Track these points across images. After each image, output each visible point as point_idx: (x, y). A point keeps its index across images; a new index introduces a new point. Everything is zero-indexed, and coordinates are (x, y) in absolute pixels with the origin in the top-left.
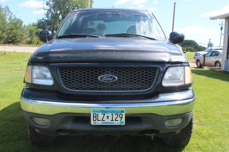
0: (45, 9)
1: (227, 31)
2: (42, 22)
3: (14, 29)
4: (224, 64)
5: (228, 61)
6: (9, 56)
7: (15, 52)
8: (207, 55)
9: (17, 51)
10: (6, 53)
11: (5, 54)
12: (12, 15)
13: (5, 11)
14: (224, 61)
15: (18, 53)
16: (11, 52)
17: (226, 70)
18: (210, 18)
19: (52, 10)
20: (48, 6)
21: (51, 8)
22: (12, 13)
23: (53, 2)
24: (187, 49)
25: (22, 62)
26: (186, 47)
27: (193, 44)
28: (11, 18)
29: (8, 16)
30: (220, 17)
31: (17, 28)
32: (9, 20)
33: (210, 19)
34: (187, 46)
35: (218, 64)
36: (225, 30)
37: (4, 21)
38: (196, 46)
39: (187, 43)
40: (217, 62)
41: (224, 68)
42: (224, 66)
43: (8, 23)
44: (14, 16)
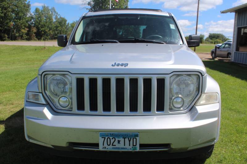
0: (87, 9)
1: (236, 24)
3: (59, 27)
4: (234, 56)
5: (237, 53)
6: (48, 50)
7: (54, 46)
8: (220, 47)
11: (45, 48)
13: (52, 12)
14: (234, 53)
15: (57, 47)
17: (235, 62)
18: (221, 11)
20: (90, 6)
21: (92, 7)
22: (57, 13)
23: (93, 2)
27: (221, 37)
28: (57, 17)
29: (54, 15)
30: (231, 11)
31: (62, 26)
32: (56, 19)
33: (221, 13)
34: (215, 39)
35: (230, 56)
36: (235, 23)
37: (50, 20)
38: (224, 38)
39: (215, 36)
40: (229, 54)
41: (233, 60)
42: (233, 57)
43: (55, 22)
44: (60, 16)
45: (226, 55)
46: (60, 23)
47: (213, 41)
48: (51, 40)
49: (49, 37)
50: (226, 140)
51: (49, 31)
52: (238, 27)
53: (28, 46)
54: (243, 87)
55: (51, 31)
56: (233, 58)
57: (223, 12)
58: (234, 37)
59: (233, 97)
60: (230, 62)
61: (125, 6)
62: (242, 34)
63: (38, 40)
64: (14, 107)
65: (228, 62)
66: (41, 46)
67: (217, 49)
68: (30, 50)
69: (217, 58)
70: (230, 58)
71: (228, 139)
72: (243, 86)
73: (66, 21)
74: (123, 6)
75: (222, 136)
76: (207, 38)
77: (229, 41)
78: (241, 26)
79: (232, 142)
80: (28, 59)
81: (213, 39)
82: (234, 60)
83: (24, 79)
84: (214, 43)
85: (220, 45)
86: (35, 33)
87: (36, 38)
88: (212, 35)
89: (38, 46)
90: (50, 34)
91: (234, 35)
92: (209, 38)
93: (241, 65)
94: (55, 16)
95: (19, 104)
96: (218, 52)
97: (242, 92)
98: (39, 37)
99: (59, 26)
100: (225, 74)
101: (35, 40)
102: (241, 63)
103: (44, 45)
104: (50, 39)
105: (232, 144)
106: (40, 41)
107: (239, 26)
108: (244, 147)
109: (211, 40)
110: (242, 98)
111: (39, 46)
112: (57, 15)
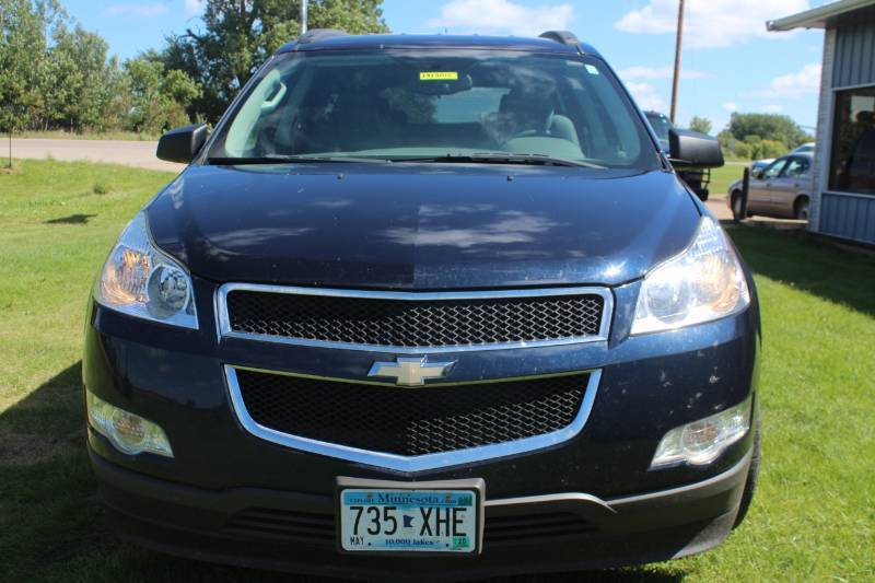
1: (829, 78)
2: (188, 47)
4: (818, 209)
5: (830, 195)
6: (25, 175)
7: (51, 160)
8: (769, 173)
10: (14, 164)
11: (9, 167)
12: (66, 17)
13: (40, 6)
14: (819, 195)
15: (62, 164)
16: (36, 162)
17: (823, 232)
18: (768, 23)
22: (64, 12)
24: (755, 147)
25: (63, 199)
26: (756, 141)
27: (781, 130)
28: (63, 31)
29: (50, 22)
30: (806, 21)
32: (57, 38)
34: (757, 137)
35: (805, 209)
36: (824, 74)
38: (794, 136)
39: (756, 126)
40: (801, 200)
41: (818, 224)
42: (818, 214)
43: (51, 49)
44: (76, 23)
45: (791, 206)
46: (79, 56)
48: (33, 132)
49: (27, 118)
51: (27, 89)
52: (839, 89)
54: (831, 331)
55: (35, 92)
56: (817, 219)
57: (775, 27)
58: (818, 131)
62: (854, 117)
67: (752, 180)
69: (753, 217)
70: (805, 217)
72: (831, 326)
73: (101, 49)
76: (724, 134)
78: (849, 84)
81: (748, 138)
82: (820, 227)
84: (750, 154)
92: (731, 135)
93: (844, 247)
94: (53, 25)
96: (757, 192)
99: (75, 67)
102: (848, 237)
103: (6, 155)
104: (30, 128)
107: (840, 85)
109: (739, 144)
112: (65, 22)
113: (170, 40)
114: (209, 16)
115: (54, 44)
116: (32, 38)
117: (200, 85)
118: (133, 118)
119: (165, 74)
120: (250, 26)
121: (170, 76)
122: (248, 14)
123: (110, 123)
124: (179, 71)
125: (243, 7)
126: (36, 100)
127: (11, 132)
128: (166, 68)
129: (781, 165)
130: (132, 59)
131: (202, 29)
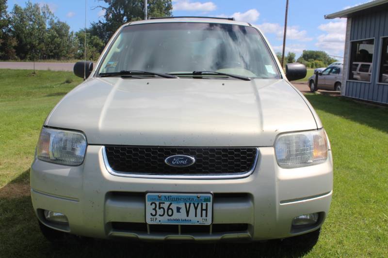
0: (104, 8)
1: (349, 37)
2: (99, 27)
3: (56, 37)
4: (345, 87)
5: (350, 82)
6: (40, 76)
7: (49, 70)
8: (324, 73)
9: (52, 69)
10: (36, 72)
11: (34, 73)
12: (54, 17)
13: (44, 13)
14: (345, 82)
15: (54, 72)
16: (44, 71)
17: (347, 96)
18: (325, 16)
19: (113, 9)
20: (108, 4)
21: (112, 6)
22: (53, 15)
25: (55, 85)
26: (312, 61)
27: (322, 57)
28: (53, 22)
29: (48, 18)
30: (340, 15)
31: (61, 36)
32: (51, 24)
33: (326, 18)
34: (313, 59)
35: (339, 87)
36: (347, 35)
37: (41, 25)
38: (326, 59)
39: (313, 55)
40: (338, 84)
41: (345, 93)
42: (345, 89)
43: (49, 29)
44: (57, 19)
45: (333, 86)
46: (58, 31)
47: (310, 63)
49: (40, 55)
50: (347, 212)
51: (39, 44)
53: (5, 70)
54: (363, 135)
55: (43, 45)
56: (344, 91)
57: (328, 17)
58: (345, 57)
59: (350, 150)
60: (340, 96)
61: (167, 4)
63: (20, 60)
64: (3, 168)
65: (336, 97)
66: (27, 70)
67: (319, 76)
68: (9, 76)
69: (319, 90)
70: (339, 90)
71: (349, 211)
73: (68, 28)
74: (164, 4)
75: (339, 206)
76: (300, 58)
77: (336, 64)
78: (357, 39)
79: (354, 214)
80: (7, 91)
83: (10, 124)
84: (310, 66)
85: (323, 69)
86: (15, 47)
87: (17, 55)
88: (308, 53)
89: (22, 70)
90: (41, 49)
91: (345, 53)
92: (303, 58)
94: (49, 20)
95: (11, 164)
97: (362, 142)
98: (23, 55)
99: (57, 35)
100: (334, 116)
101: (16, 60)
102: (357, 98)
103: (33, 69)
104: (40, 59)
105: (356, 218)
106: (25, 61)
107: (353, 40)
108: (373, 222)
109: (306, 62)
110: (364, 151)
111: (24, 70)
112: (54, 18)
113: (93, 25)
114: (107, 15)
115: (49, 27)
116: (41, 24)
117: (104, 41)
118: (79, 54)
119: (90, 37)
120: (122, 19)
121: (92, 38)
122: (122, 14)
123: (71, 56)
124: (96, 36)
125: (120, 12)
126: (43, 48)
127: (34, 60)
128: (91, 35)
129: (329, 70)
130: (78, 31)
131: (104, 21)
